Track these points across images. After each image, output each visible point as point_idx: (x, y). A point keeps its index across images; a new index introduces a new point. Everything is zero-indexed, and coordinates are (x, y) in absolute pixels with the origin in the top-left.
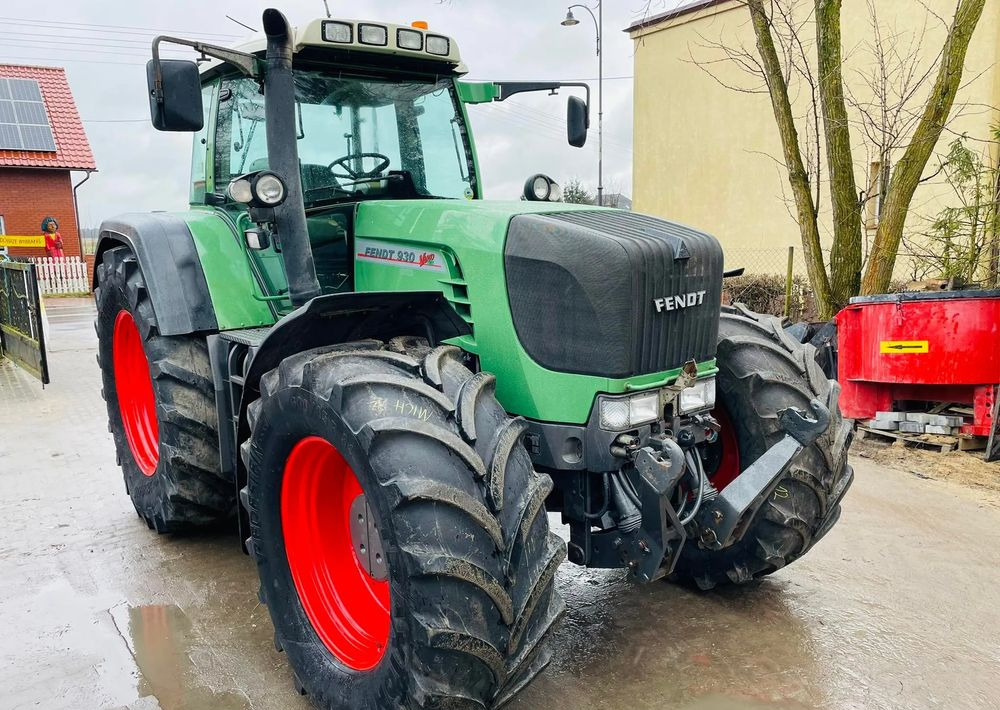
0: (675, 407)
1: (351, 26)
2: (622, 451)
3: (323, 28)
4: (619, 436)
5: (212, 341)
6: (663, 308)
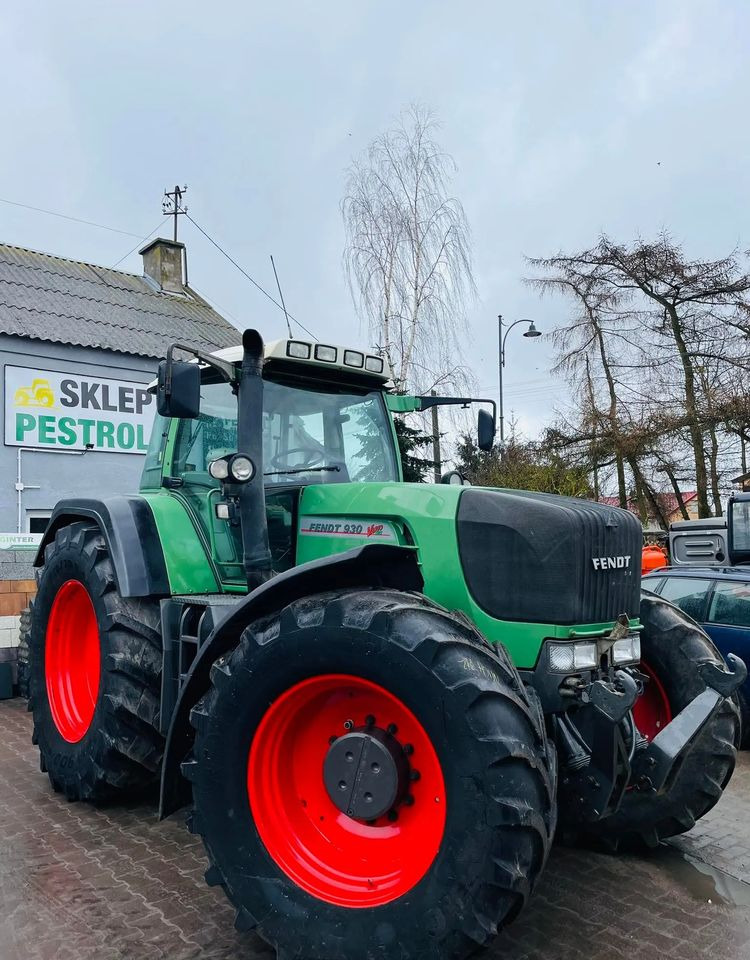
0: (609, 658)
1: (309, 346)
2: (570, 692)
3: (288, 346)
4: (566, 678)
5: (163, 603)
6: (599, 567)
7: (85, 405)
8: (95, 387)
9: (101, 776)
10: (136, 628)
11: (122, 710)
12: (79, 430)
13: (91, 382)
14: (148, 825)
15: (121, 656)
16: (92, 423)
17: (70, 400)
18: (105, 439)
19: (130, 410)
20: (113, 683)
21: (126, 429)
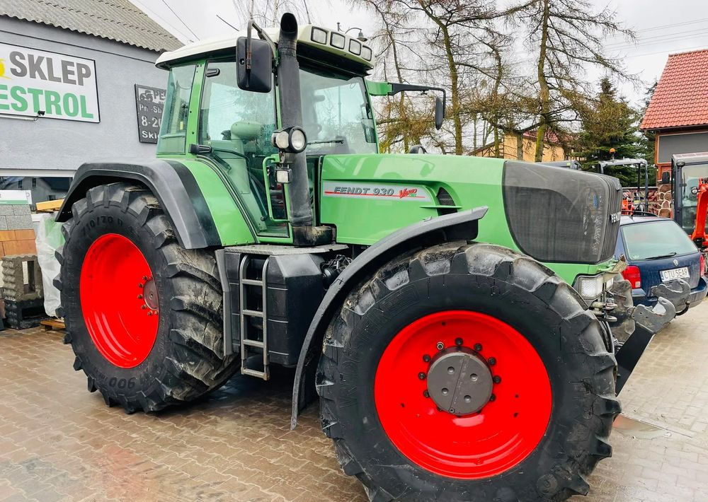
1: (326, 32)
3: (312, 32)
5: (219, 253)
7: (33, 76)
8: (40, 59)
9: (169, 394)
10: (198, 275)
11: (192, 342)
12: (29, 98)
13: (36, 54)
14: (214, 427)
15: (188, 298)
16: (41, 92)
17: (19, 70)
18: (53, 107)
19: (73, 82)
20: (181, 320)
21: (70, 99)
